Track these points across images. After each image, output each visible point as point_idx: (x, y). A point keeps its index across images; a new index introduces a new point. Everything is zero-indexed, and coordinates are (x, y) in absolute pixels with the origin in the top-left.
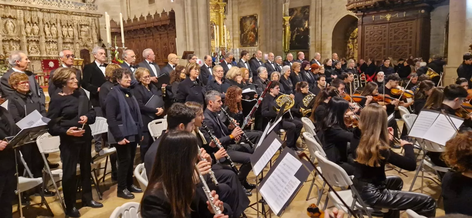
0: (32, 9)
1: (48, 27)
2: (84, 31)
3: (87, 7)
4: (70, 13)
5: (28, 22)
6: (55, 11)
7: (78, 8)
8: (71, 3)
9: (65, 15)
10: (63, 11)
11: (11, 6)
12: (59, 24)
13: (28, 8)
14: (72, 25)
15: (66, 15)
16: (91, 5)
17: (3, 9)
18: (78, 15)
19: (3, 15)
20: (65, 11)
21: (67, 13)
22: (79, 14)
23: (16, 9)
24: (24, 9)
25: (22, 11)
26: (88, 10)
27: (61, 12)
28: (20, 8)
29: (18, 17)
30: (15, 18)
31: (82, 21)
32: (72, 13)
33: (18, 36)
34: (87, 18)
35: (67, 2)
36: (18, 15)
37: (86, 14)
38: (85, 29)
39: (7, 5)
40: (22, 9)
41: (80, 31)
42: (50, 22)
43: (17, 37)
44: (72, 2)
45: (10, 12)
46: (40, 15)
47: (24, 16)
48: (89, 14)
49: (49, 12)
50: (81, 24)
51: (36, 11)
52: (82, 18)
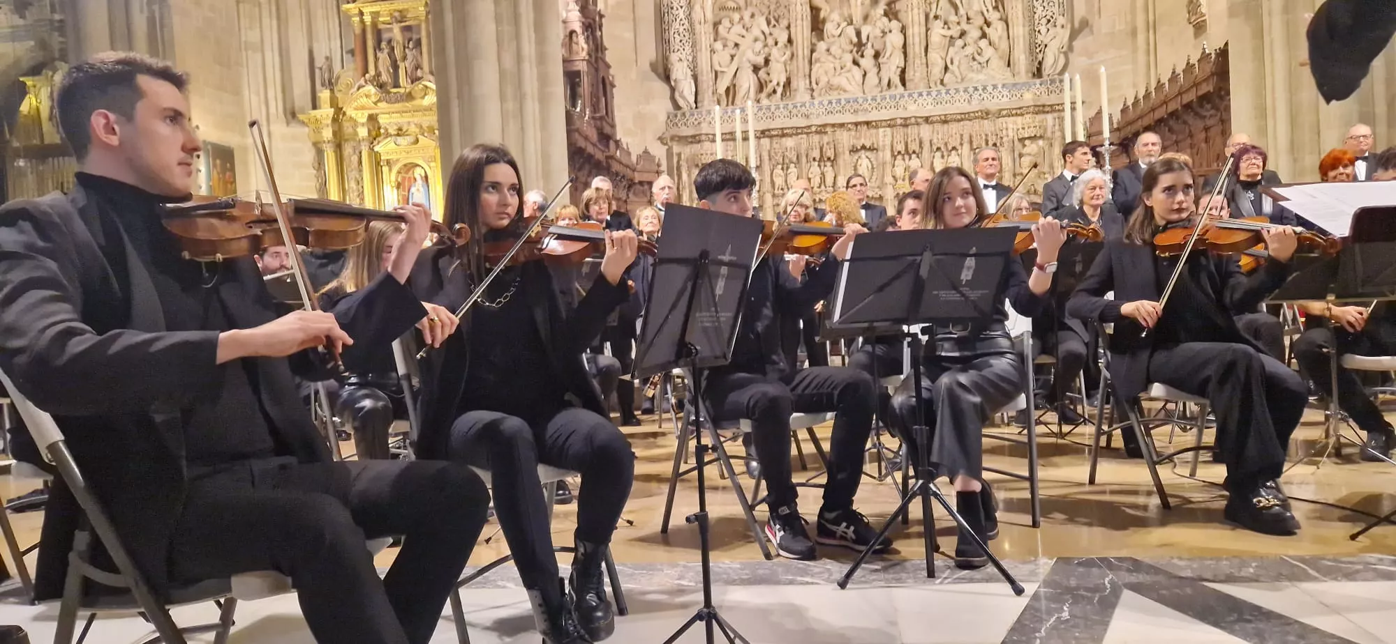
0: (908, 122)
1: (943, 157)
2: (1030, 155)
3: (1043, 88)
4: (994, 114)
5: (899, 152)
6: (959, 117)
7: (1019, 96)
8: (1000, 89)
9: (982, 121)
10: (977, 112)
11: (868, 123)
12: (966, 147)
13: (899, 121)
14: (998, 144)
15: (986, 121)
16: (1053, 81)
17: (853, 133)
18: (1017, 115)
19: (853, 146)
20: (981, 111)
21: (986, 115)
22: (1019, 112)
23: (877, 127)
24: (891, 124)
25: (888, 129)
26: (1045, 96)
27: (972, 115)
28: (884, 124)
29: (881, 144)
30: (874, 149)
31: (1023, 128)
32: (999, 114)
33: (878, 187)
34: (1039, 117)
35: (990, 89)
36: (881, 139)
37: (1037, 109)
38: (1031, 147)
39: (860, 123)
40: (889, 126)
41: (1021, 156)
42: (946, 144)
43: (877, 190)
44: (1004, 86)
45: (866, 137)
46: (925, 131)
47: (892, 141)
48: (1044, 106)
49: (945, 122)
50: (1021, 137)
51: (917, 124)
52: (1024, 121)
